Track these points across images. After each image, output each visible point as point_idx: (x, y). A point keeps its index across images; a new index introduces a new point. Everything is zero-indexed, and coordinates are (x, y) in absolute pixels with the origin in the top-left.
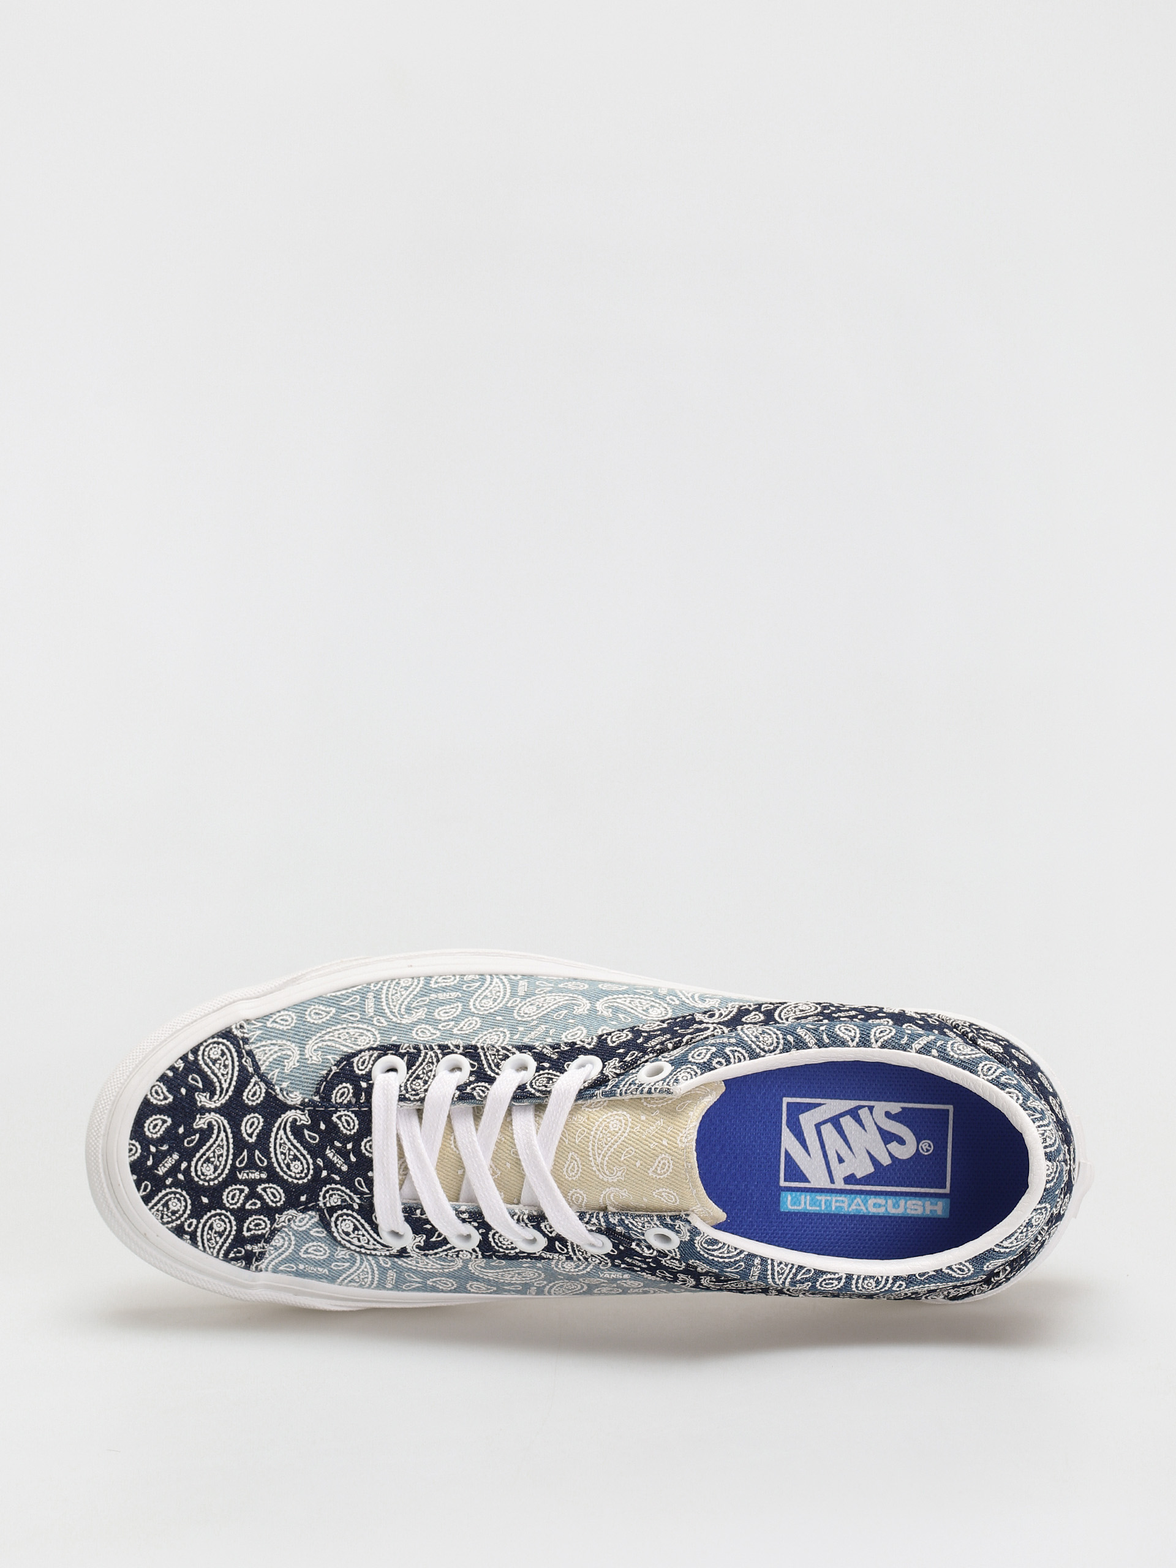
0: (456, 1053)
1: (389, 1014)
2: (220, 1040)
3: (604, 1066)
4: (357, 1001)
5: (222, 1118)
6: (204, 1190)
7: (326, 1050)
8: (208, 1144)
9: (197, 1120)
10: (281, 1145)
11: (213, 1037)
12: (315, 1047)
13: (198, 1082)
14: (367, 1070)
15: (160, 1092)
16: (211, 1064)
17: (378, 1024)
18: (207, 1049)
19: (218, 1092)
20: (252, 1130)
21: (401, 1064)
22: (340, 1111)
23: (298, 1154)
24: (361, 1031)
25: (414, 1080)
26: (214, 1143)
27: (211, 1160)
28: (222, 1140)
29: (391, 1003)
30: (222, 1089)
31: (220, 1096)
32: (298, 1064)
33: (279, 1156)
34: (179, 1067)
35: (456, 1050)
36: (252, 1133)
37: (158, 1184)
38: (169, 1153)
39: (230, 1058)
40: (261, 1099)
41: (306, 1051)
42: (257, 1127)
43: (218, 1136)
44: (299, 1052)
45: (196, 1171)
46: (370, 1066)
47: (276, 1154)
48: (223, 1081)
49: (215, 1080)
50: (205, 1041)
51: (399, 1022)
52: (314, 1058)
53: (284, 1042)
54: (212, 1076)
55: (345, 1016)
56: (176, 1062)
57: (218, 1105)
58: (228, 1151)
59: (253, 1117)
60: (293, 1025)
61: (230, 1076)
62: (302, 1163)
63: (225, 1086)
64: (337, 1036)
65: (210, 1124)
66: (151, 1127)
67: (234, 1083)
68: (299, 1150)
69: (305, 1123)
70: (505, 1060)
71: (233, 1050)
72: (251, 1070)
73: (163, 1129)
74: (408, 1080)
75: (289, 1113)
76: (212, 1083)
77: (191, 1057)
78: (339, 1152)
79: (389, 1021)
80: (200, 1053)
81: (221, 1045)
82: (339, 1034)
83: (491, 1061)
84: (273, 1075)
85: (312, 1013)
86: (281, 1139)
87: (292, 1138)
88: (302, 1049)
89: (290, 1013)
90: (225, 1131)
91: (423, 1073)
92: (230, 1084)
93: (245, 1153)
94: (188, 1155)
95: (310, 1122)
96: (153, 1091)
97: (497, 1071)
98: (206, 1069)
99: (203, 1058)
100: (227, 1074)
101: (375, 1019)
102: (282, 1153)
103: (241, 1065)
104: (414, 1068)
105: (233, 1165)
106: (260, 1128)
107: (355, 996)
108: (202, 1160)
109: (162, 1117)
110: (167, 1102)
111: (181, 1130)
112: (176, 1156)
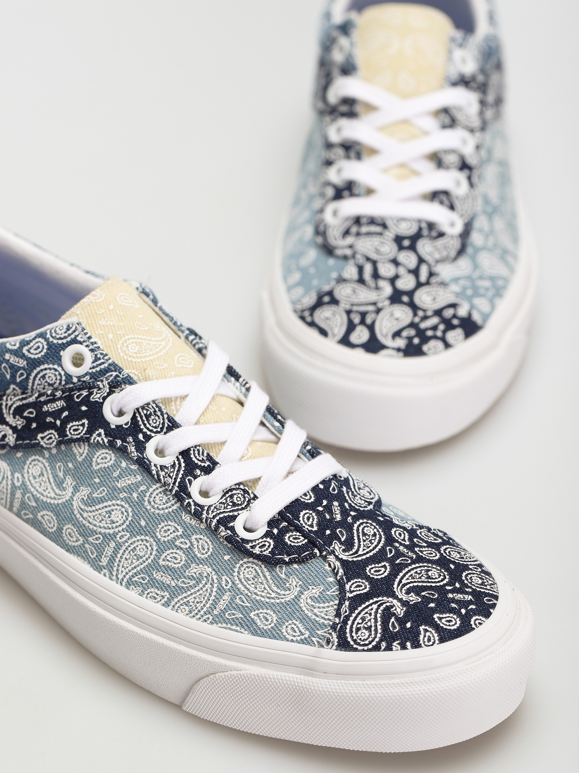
0: (194, 501)
1: (215, 585)
2: (352, 643)
3: (104, 398)
4: (229, 612)
5: (395, 590)
6: (448, 569)
7: (281, 584)
8: (420, 584)
9: (414, 601)
10: (369, 547)
11: (356, 650)
12: (287, 592)
13: (393, 623)
14: (265, 539)
15: (426, 639)
16: (373, 629)
17: (229, 581)
18: (367, 642)
19: (384, 606)
20: (380, 569)
21: (238, 525)
22: (307, 529)
23: (361, 534)
24: (245, 583)
25: (238, 505)
26: (415, 582)
27: (426, 576)
28: (408, 579)
29: (208, 595)
30: (379, 606)
31: (386, 603)
32: (310, 587)
33: (375, 543)
34: (398, 644)
35: (192, 504)
36: (382, 567)
37: (478, 595)
38: (453, 600)
39: (356, 623)
40: (356, 580)
41: (296, 594)
42: (376, 567)
43: (409, 583)
44: (303, 596)
45: (443, 580)
46: (260, 540)
47: (377, 546)
48: (374, 610)
49: (379, 615)
50: (364, 650)
51: (214, 573)
52: (294, 584)
53: (306, 612)
54: (379, 619)
55: (248, 605)
56: (398, 650)
57: (390, 599)
58: (409, 571)
59: (372, 574)
60: (290, 622)
61: (366, 610)
62: (363, 529)
63: (375, 607)
64: (266, 591)
65: (408, 592)
66: (453, 623)
67: (367, 604)
68: (358, 536)
69: (338, 544)
70: (165, 466)
71: (348, 627)
72: (347, 603)
73: (444, 616)
74: (243, 509)
75: (345, 558)
76: (383, 616)
77: (384, 645)
78: (331, 512)
79: (219, 579)
80: (374, 643)
81: (355, 638)
82: (263, 592)
83: (175, 472)
84: (334, 592)
85: (269, 623)
86: (364, 550)
87: (356, 544)
88: (298, 597)
89: (285, 634)
90: (400, 581)
91: (228, 505)
92: (371, 605)
93: (398, 562)
94: (441, 590)
95: (335, 541)
96: (431, 643)
97: (177, 462)
98: (379, 627)
99: (375, 637)
100: (367, 613)
101: (228, 587)
102: (372, 543)
103: (351, 612)
104: (231, 514)
105: (413, 562)
106: (373, 566)
107: (229, 617)
108: (433, 581)
109: (439, 622)
110: (427, 628)
111: (432, 605)
112: (450, 596)
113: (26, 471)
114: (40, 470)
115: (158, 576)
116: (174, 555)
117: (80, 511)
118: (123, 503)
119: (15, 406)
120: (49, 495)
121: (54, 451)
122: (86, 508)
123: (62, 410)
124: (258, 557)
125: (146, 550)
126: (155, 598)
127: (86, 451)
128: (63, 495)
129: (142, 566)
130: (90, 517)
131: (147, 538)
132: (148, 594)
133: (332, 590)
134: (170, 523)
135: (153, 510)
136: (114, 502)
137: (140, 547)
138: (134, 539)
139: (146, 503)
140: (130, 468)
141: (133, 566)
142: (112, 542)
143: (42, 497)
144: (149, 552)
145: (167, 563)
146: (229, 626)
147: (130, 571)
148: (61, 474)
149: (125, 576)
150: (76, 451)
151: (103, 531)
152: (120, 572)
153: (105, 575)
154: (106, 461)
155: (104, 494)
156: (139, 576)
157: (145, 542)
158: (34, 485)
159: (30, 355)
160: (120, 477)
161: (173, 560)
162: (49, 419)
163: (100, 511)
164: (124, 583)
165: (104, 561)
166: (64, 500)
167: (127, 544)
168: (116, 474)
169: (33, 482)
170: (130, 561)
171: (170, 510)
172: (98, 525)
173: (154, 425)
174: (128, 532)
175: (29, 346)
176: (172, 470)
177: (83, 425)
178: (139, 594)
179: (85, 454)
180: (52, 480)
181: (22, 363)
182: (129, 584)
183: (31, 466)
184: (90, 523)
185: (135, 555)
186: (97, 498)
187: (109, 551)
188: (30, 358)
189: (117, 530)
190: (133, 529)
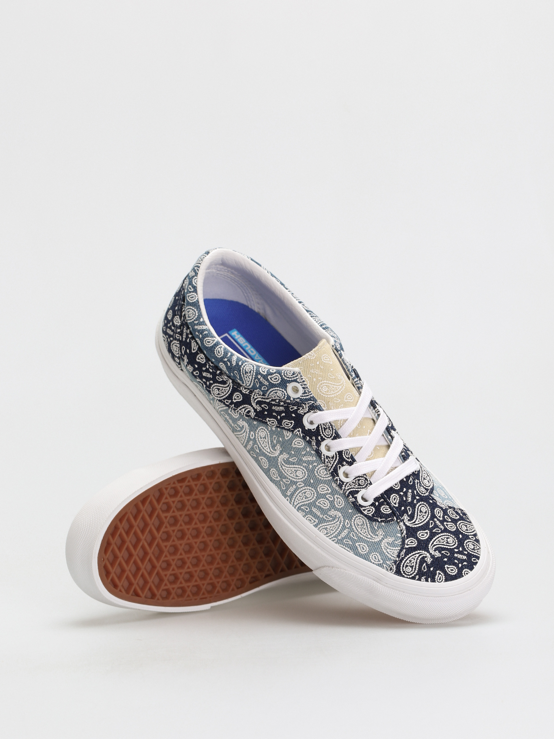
0: (339, 479)
1: (342, 524)
2: (402, 572)
3: (305, 414)
4: (346, 540)
5: (429, 547)
6: (458, 538)
7: (374, 531)
8: (442, 546)
9: (437, 556)
10: (421, 520)
11: (403, 576)
12: (376, 537)
13: (424, 566)
14: (371, 507)
15: (439, 578)
16: (414, 567)
17: (349, 523)
18: (410, 574)
19: (422, 556)
20: (424, 534)
21: (359, 496)
22: (393, 505)
23: (419, 511)
24: (357, 527)
25: (361, 485)
26: (440, 544)
27: (446, 542)
28: (437, 542)
29: (337, 527)
30: (420, 555)
31: (423, 554)
32: (388, 537)
33: (425, 518)
34: (425, 578)
35: (338, 480)
36: (426, 533)
37: (469, 556)
38: (456, 558)
39: (406, 562)
40: (411, 538)
41: (380, 539)
42: (422, 533)
43: (437, 545)
44: (383, 541)
45: (454, 545)
46: (369, 507)
47: (425, 519)
48: (417, 557)
49: (418, 561)
50: (407, 578)
51: (342, 517)
52: (381, 533)
53: (384, 550)
54: (418, 563)
55: (356, 538)
56: (423, 581)
57: (426, 553)
58: (439, 537)
59: (420, 537)
60: (375, 553)
61: (413, 557)
62: (421, 508)
63: (417, 555)
64: (366, 534)
65: (435, 551)
66: (453, 571)
67: (414, 553)
68: (418, 512)
70: (329, 457)
71: (402, 564)
72: (404, 551)
73: (450, 567)
74: (363, 488)
75: (408, 525)
76: (420, 561)
77: (417, 577)
78: (406, 496)
79: (344, 521)
80: (413, 575)
81: (404, 570)
82: (364, 533)
83: (333, 461)
84: (399, 542)
85: (364, 551)
86: (419, 521)
87: (415, 517)
88: (381, 541)
89: (371, 559)
90: (433, 543)
91: (356, 484)
92: (415, 554)
93: (434, 531)
94: (452, 551)
95: (405, 514)
96: (440, 581)
97: (335, 456)
98: (417, 567)
99: (414, 572)
100: (413, 558)
101: (348, 526)
102: (423, 518)
103: (405, 556)
104: (357, 490)
105: (442, 532)
106: (421, 531)
107: (345, 542)
108: (449, 545)
109: (447, 570)
110: (440, 572)
111: (446, 559)
112: (456, 555)
113: (257, 432)
114: (264, 435)
115: (314, 510)
116: (324, 502)
117: (281, 464)
118: (304, 469)
119: (258, 400)
120: (267, 450)
121: (274, 429)
122: (285, 464)
123: (282, 412)
124: (366, 516)
125: (311, 495)
126: (311, 521)
127: (290, 436)
128: (274, 453)
129: (307, 502)
130: (286, 469)
131: (313, 489)
132: (308, 517)
133: (398, 541)
134: (325, 485)
135: (318, 476)
136: (299, 466)
137: (308, 492)
138: (306, 488)
139: (316, 472)
140: (310, 452)
141: (303, 501)
142: (295, 485)
143: (263, 450)
144: (312, 497)
145: (320, 505)
146: (344, 547)
147: (300, 503)
148: (275, 442)
149: (297, 504)
150: (285, 434)
151: (291, 478)
152: (295, 501)
153: (287, 500)
154: (300, 444)
155: (295, 461)
156: (305, 507)
157: (311, 491)
158: (260, 442)
159: (271, 381)
160: (305, 455)
161: (323, 504)
162: (274, 414)
163: (291, 469)
164: (296, 508)
165: (289, 493)
166: (274, 456)
167: (302, 489)
168: (303, 453)
169: (260, 439)
170: (301, 498)
171: (327, 479)
172: (289, 475)
173: (327, 434)
174: (303, 483)
175: (272, 376)
176: (332, 459)
177: (291, 423)
178: (303, 516)
179: (289, 437)
180: (270, 443)
181: (266, 383)
182: (299, 509)
183: (260, 431)
184: (285, 472)
185: (305, 496)
186: (291, 461)
187: (292, 489)
188: (271, 382)
189: (298, 480)
190: (306, 483)
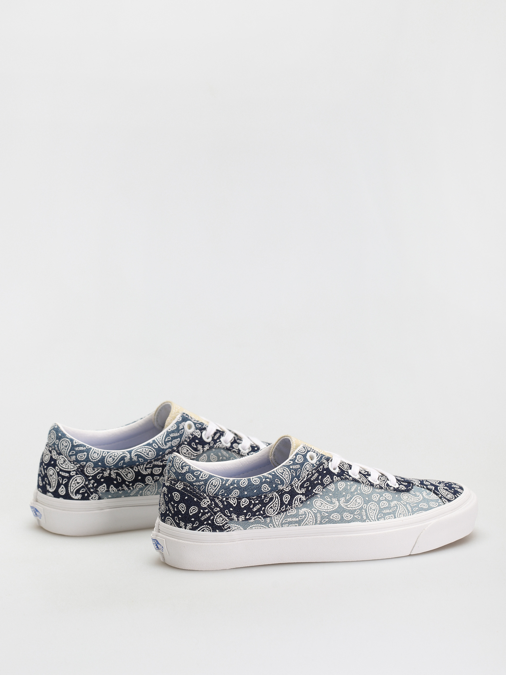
3: (328, 466)
113: (315, 506)
114: (320, 503)
115: (384, 512)
116: (383, 503)
117: (346, 506)
118: (357, 496)
119: (299, 485)
120: (330, 508)
121: (321, 493)
122: (347, 504)
123: (318, 476)
125: (374, 506)
126: (390, 518)
127: (334, 486)
128: (336, 505)
129: (377, 512)
130: (351, 506)
131: (372, 502)
132: (386, 518)
134: (374, 494)
135: (367, 493)
136: (355, 497)
137: (372, 506)
138: (368, 505)
139: (363, 492)
141: (375, 513)
142: (363, 510)
143: (328, 510)
144: (376, 507)
145: (383, 506)
146: (418, 512)
147: (375, 515)
148: (329, 500)
149: (375, 518)
150: (330, 488)
151: (358, 508)
152: (372, 518)
153: (368, 522)
154: (343, 485)
155: (350, 496)
156: (379, 515)
157: (372, 504)
158: (322, 508)
159: (299, 462)
160: (350, 488)
161: (384, 505)
162: (316, 482)
163: (353, 502)
164: (376, 520)
165: (365, 518)
166: (337, 506)
167: (368, 508)
168: (349, 488)
169: (321, 508)
170: (372, 512)
171: (371, 490)
172: (355, 507)
174: (365, 504)
175: (297, 459)
177: (328, 477)
178: (384, 520)
179: (334, 487)
180: (327, 503)
181: (298, 466)
182: (378, 519)
183: (315, 504)
184: (352, 508)
185: (373, 510)
187: (364, 513)
188: (300, 463)
189: (362, 505)
190: (366, 502)
